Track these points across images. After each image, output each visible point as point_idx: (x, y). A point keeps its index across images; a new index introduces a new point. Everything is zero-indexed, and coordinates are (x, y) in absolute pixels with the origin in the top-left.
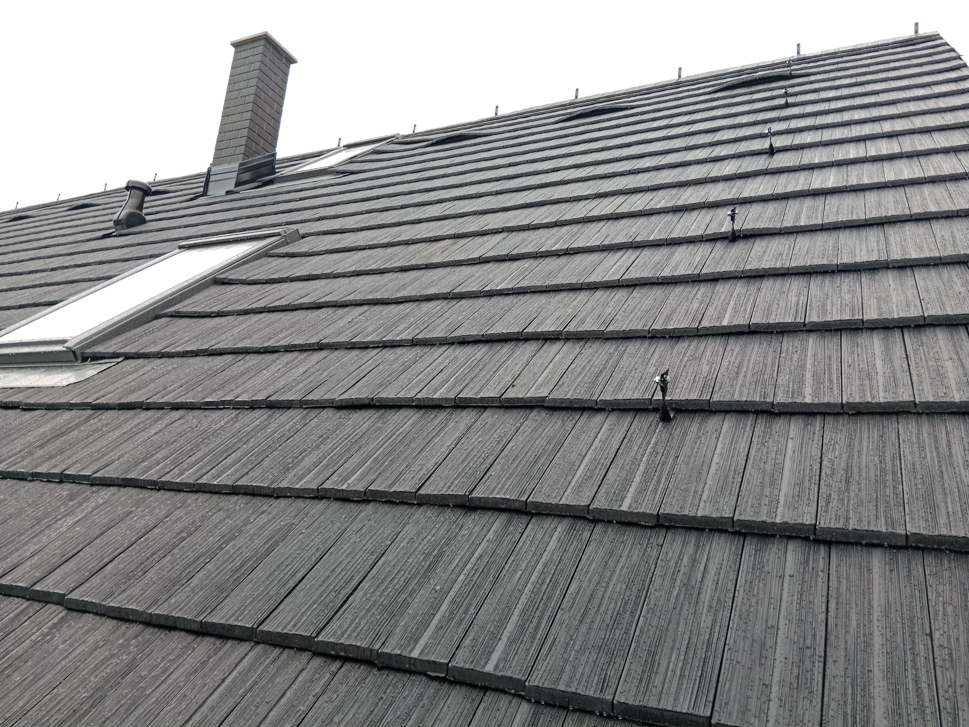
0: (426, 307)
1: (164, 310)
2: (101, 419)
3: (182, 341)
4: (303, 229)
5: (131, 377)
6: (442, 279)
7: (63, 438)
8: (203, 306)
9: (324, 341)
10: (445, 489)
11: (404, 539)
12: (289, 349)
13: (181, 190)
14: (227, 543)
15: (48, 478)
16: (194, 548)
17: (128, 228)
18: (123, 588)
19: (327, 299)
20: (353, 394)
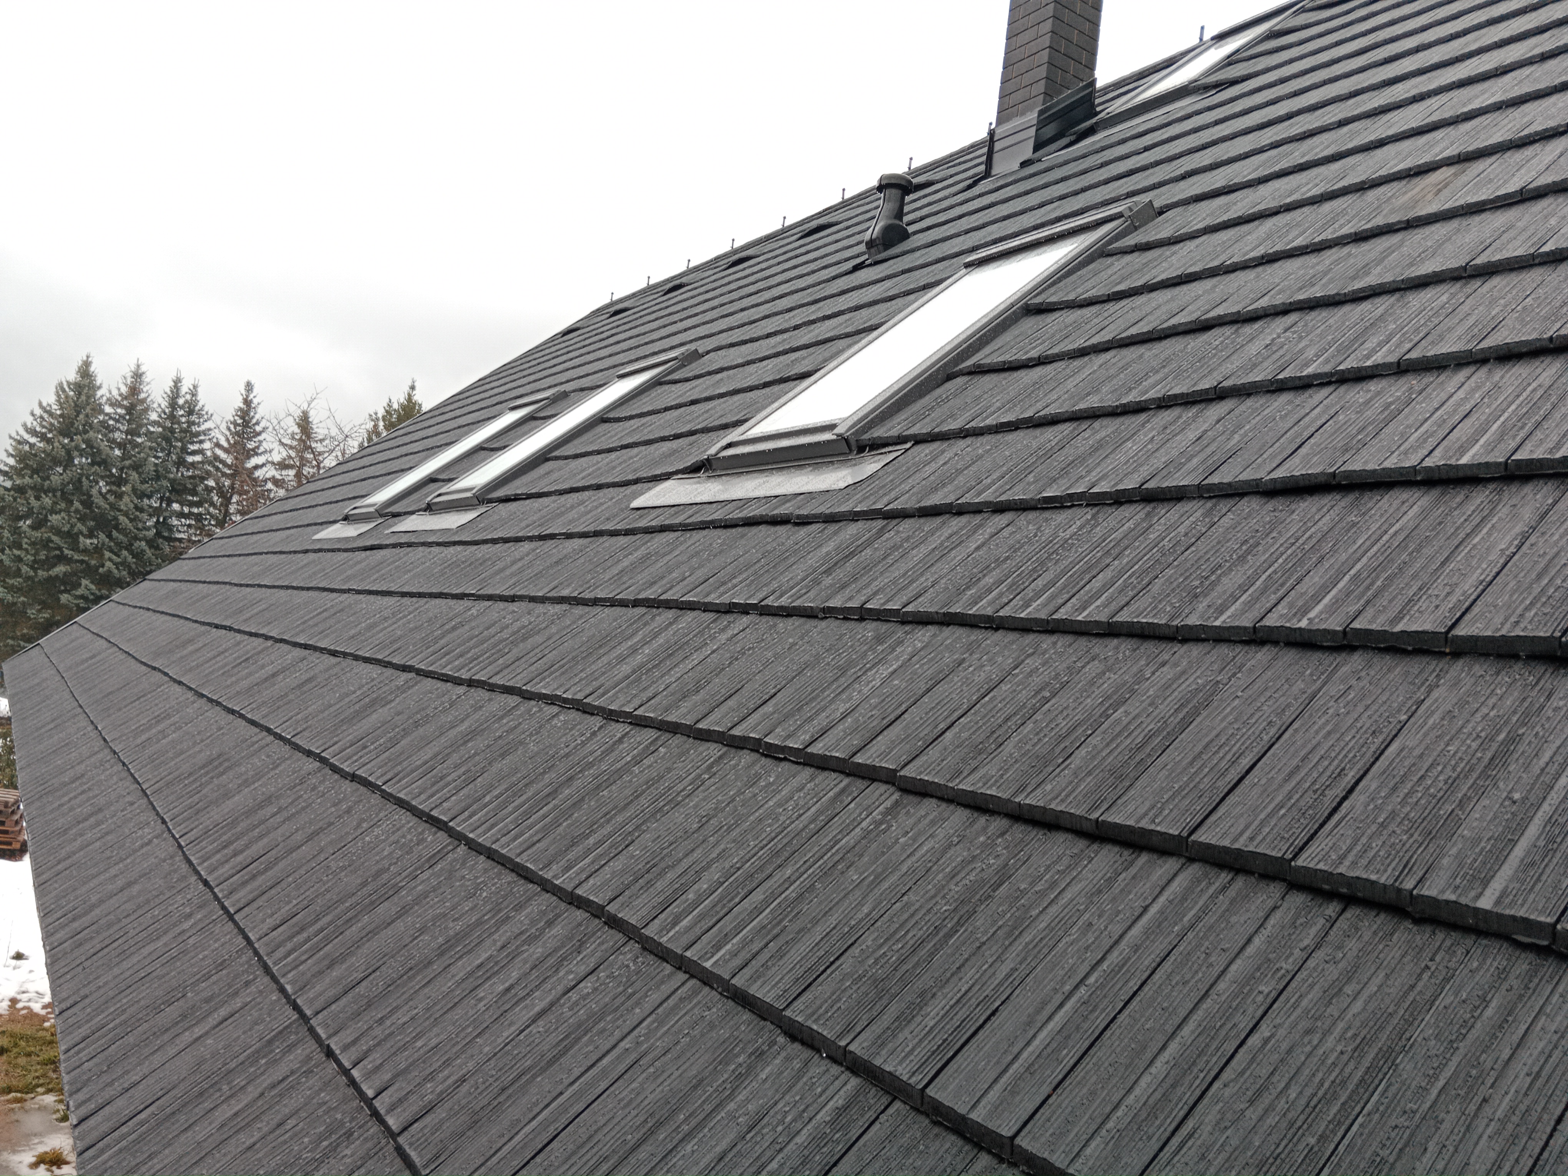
0: (1417, 300)
1: (958, 365)
2: (898, 532)
3: (992, 409)
4: (1160, 198)
5: (928, 470)
6: (1444, 243)
7: (853, 560)
8: (1014, 351)
9: (1225, 384)
10: (1508, 626)
11: (1433, 712)
12: (1165, 403)
13: (951, 176)
14: (1116, 707)
15: (845, 614)
16: (1065, 713)
17: (885, 250)
18: (973, 766)
19: (1220, 311)
20: (1295, 468)
